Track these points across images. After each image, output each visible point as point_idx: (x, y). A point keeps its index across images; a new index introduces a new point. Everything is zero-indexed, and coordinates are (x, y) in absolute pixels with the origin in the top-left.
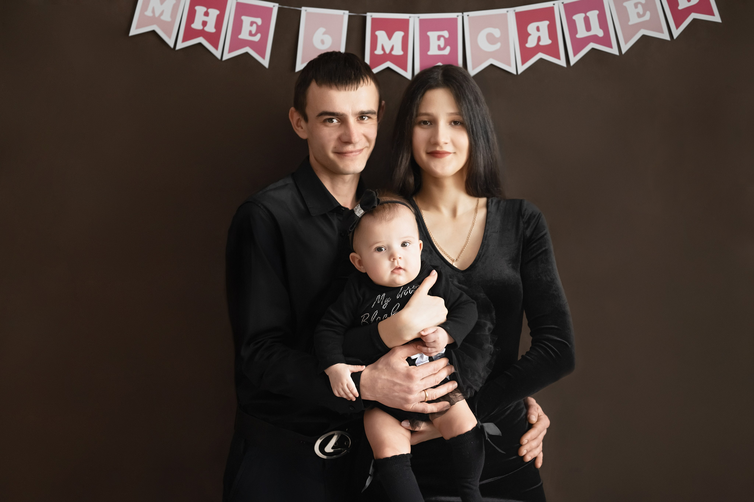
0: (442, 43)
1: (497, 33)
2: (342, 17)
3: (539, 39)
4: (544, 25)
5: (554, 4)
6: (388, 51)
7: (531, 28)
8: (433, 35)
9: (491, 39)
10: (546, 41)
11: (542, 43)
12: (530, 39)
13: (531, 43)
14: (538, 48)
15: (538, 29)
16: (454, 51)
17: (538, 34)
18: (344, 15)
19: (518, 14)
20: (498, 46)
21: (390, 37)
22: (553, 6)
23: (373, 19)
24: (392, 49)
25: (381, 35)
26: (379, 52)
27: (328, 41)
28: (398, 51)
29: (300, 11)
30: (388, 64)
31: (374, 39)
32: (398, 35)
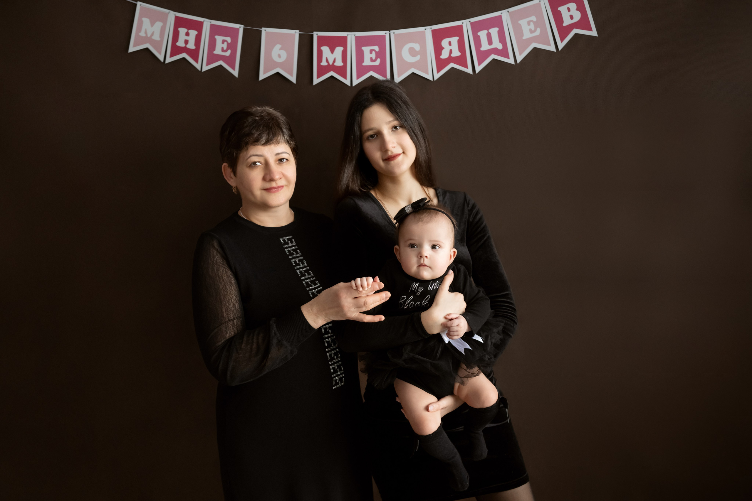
0: (373, 55)
1: (417, 47)
2: (294, 35)
3: (451, 52)
4: (455, 40)
5: (463, 23)
6: (331, 63)
7: (445, 43)
8: (366, 50)
9: (412, 52)
10: (456, 53)
11: (453, 55)
12: (443, 52)
13: (445, 55)
14: (450, 59)
15: (450, 44)
16: (383, 62)
17: (450, 47)
18: (296, 33)
19: (434, 32)
20: (418, 58)
21: (332, 51)
22: (462, 24)
23: (319, 37)
24: (334, 61)
25: (326, 50)
26: (324, 63)
27: (284, 55)
28: (339, 63)
29: (261, 31)
30: (332, 73)
31: (320, 53)
32: (339, 50)
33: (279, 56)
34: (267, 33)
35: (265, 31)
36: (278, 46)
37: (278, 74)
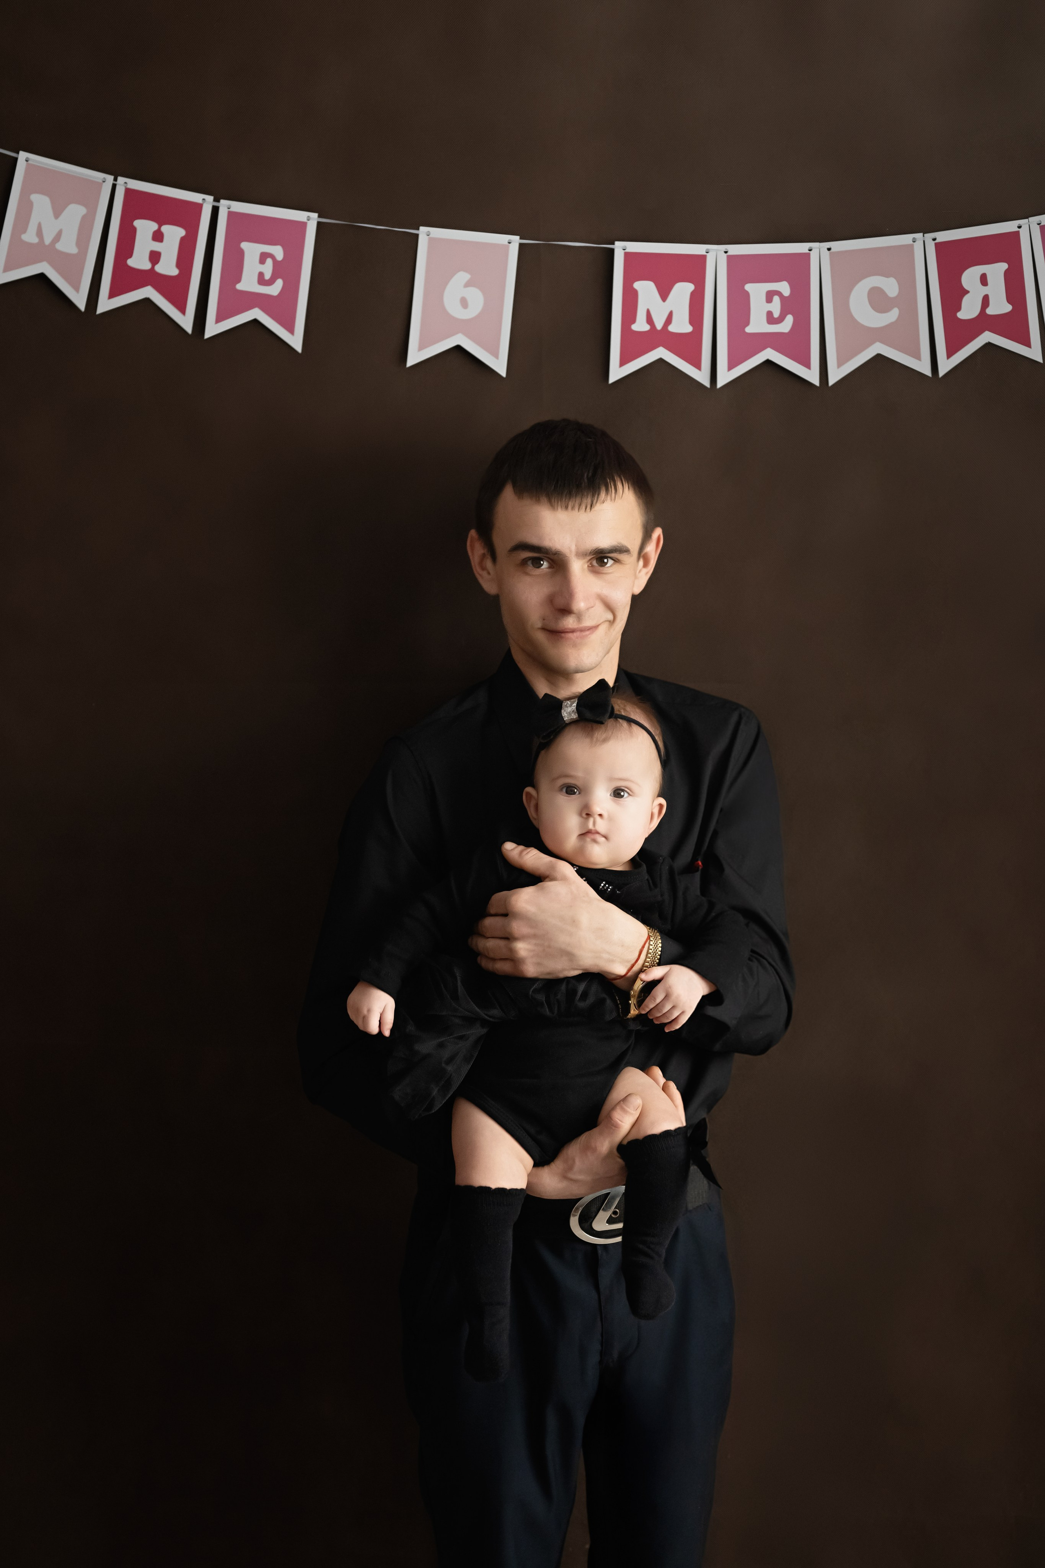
0: (776, 307)
1: (891, 287)
2: (505, 249)
3: (986, 301)
4: (997, 271)
5: (1020, 227)
6: (659, 326)
7: (970, 277)
8: (756, 291)
9: (878, 300)
10: (1000, 306)
11: (990, 311)
12: (966, 300)
13: (969, 310)
14: (984, 322)
15: (984, 280)
16: (802, 324)
17: (985, 290)
18: (510, 244)
19: (940, 248)
20: (893, 315)
21: (664, 295)
22: (1018, 229)
23: (628, 256)
24: (669, 320)
25: (646, 289)
26: (640, 325)
27: (477, 300)
28: (682, 325)
29: (417, 236)
30: (661, 353)
31: (631, 298)
32: (683, 291)
33: (464, 303)
34: (432, 241)
35: (426, 235)
36: (463, 277)
37: (458, 349)
